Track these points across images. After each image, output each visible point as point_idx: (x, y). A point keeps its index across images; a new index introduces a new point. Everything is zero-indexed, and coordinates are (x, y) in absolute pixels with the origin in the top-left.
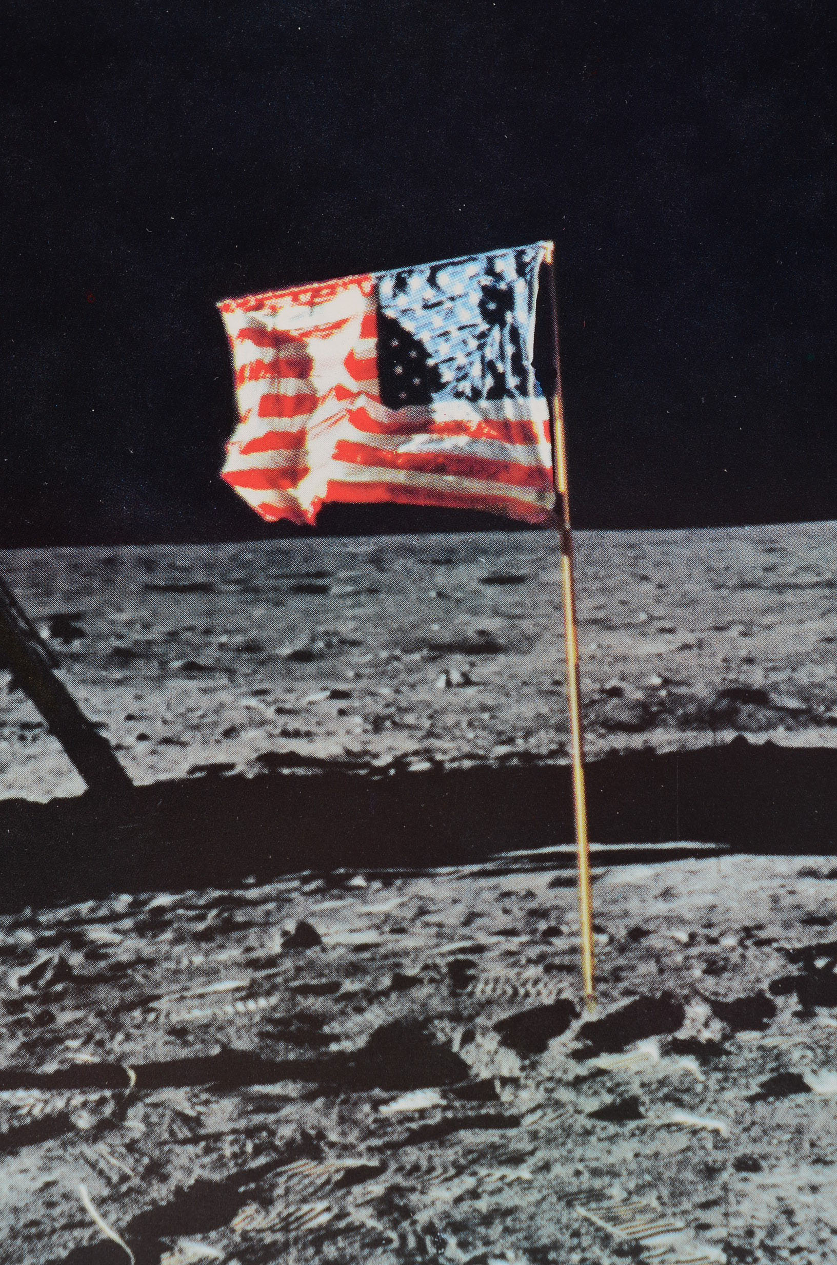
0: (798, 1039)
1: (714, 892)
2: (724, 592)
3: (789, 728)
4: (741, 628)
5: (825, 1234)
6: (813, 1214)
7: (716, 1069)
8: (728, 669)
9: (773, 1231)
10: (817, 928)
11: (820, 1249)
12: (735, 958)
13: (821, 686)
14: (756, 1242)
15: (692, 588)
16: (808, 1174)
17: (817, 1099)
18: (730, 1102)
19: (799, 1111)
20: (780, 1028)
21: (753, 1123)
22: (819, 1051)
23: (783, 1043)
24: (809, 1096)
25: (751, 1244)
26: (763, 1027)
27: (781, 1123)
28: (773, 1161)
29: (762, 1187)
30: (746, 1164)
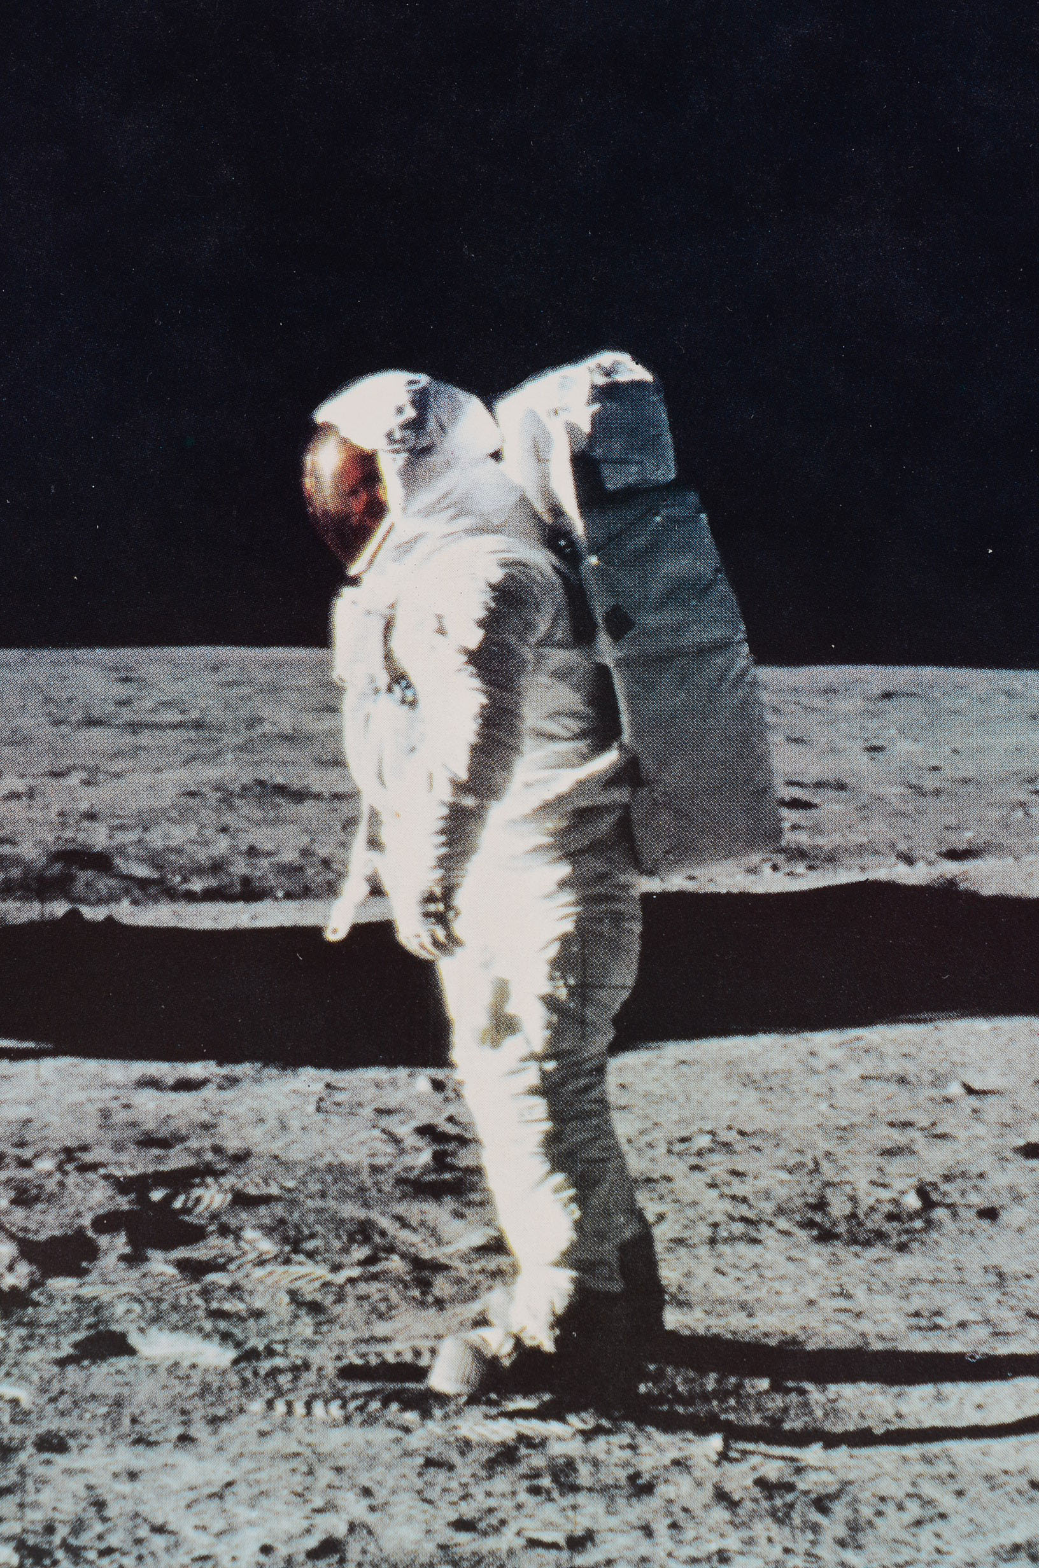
0: (123, 1289)
1: (30, 1103)
2: (65, 730)
3: (135, 902)
4: (84, 775)
5: (143, 1532)
6: (129, 1506)
7: (20, 1323)
8: (64, 825)
9: (78, 1527)
10: (156, 1151)
11: (136, 1551)
12: (51, 1185)
13: (179, 851)
14: (57, 1539)
15: (26, 723)
16: (126, 1456)
17: (143, 1364)
18: (34, 1365)
19: (119, 1378)
20: (102, 1275)
21: (62, 1392)
22: (149, 1304)
23: (105, 1294)
24: (134, 1361)
25: (50, 1543)
26: (81, 1273)
27: (97, 1392)
28: (83, 1440)
29: (69, 1472)
30: (50, 1443)
